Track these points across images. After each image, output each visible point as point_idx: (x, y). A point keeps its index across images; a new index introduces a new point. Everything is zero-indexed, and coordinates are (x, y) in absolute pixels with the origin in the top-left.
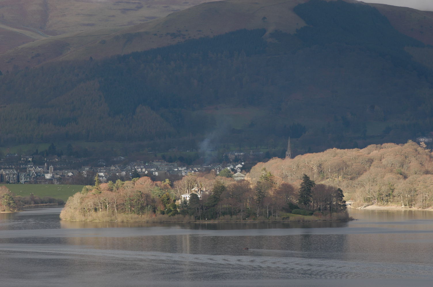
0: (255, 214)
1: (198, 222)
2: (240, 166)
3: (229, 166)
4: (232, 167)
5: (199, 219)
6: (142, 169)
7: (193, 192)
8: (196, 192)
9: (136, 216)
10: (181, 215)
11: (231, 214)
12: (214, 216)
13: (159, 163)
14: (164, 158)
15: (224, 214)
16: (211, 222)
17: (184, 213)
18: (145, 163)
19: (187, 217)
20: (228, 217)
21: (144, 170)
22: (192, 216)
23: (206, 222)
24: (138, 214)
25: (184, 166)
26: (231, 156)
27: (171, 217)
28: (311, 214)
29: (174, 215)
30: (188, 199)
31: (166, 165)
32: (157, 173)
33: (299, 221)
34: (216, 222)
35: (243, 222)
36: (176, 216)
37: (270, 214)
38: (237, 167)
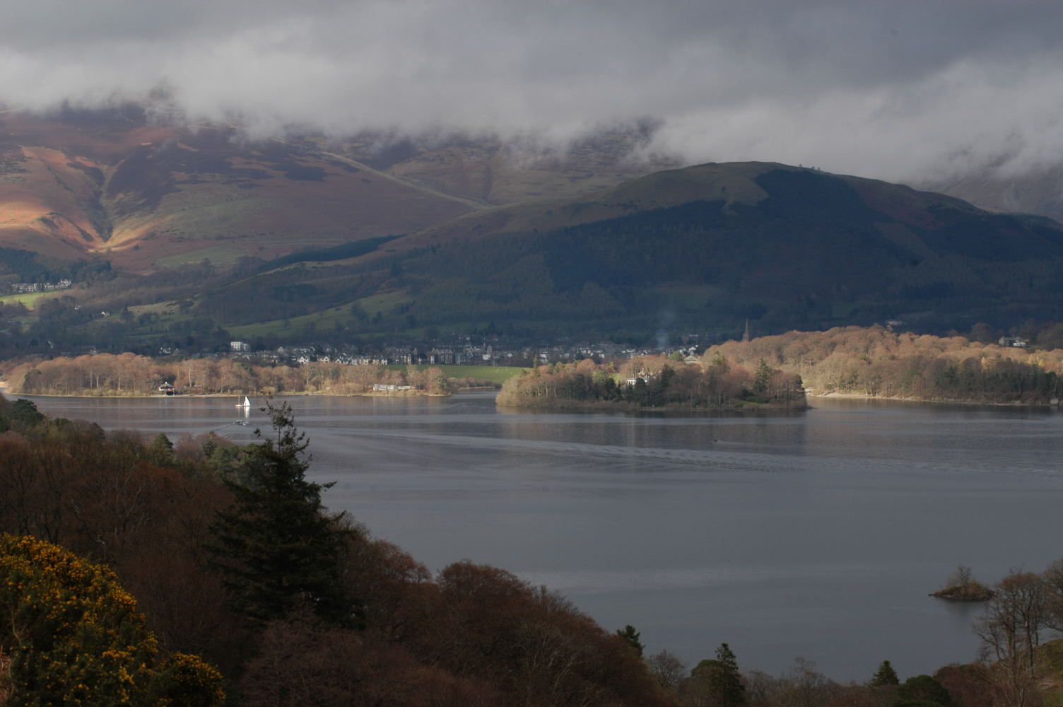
0: (706, 401)
1: (643, 410)
2: (693, 348)
3: (681, 349)
4: (685, 350)
5: (645, 406)
6: (587, 350)
7: (640, 377)
8: (643, 376)
9: (576, 401)
10: (625, 402)
11: (680, 401)
12: (661, 403)
13: (606, 345)
14: (612, 339)
15: (672, 400)
16: (658, 409)
17: (629, 399)
18: (590, 344)
19: (632, 404)
20: (676, 404)
21: (589, 352)
22: (638, 404)
23: (653, 409)
24: (580, 400)
25: (633, 348)
26: (685, 338)
27: (616, 403)
28: (767, 402)
29: (617, 401)
30: (633, 384)
31: (614, 346)
32: (602, 356)
33: (754, 409)
34: (664, 409)
35: (692, 409)
36: (621, 402)
37: (722, 401)
38: (690, 349)
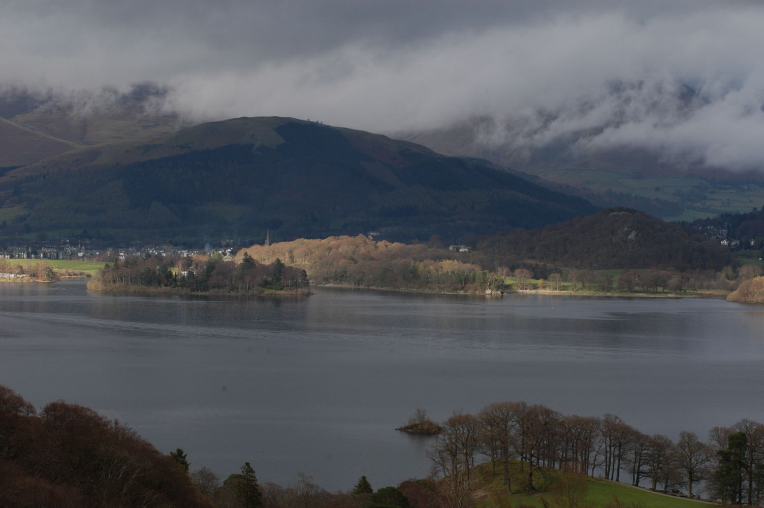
0: (238, 288)
1: (192, 294)
2: (229, 250)
3: (221, 250)
4: (223, 251)
5: (194, 291)
6: (153, 251)
7: (190, 270)
8: (193, 269)
9: (145, 287)
10: (180, 288)
11: (219, 287)
12: (206, 289)
13: (167, 247)
14: (171, 243)
15: (213, 287)
16: (203, 293)
17: (183, 286)
18: (156, 246)
19: (185, 289)
20: (216, 290)
21: (154, 252)
22: (189, 289)
23: (200, 293)
24: (147, 286)
25: (186, 249)
26: (224, 243)
28: (282, 289)
29: (174, 287)
30: (186, 275)
31: (172, 248)
32: (164, 255)
33: (272, 294)
34: (207, 294)
35: (228, 294)
36: (176, 288)
37: (249, 288)
38: (227, 251)
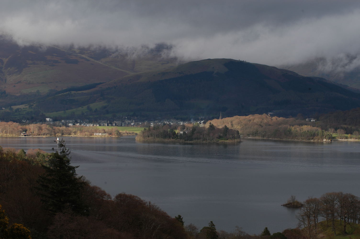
0: (207, 139)
1: (185, 142)
2: (202, 121)
3: (198, 122)
4: (200, 122)
5: (186, 141)
7: (184, 131)
8: (185, 131)
9: (163, 139)
10: (179, 139)
12: (191, 140)
13: (173, 120)
14: (175, 118)
15: (195, 139)
16: (191, 142)
17: (181, 138)
18: (168, 120)
19: (182, 140)
20: (197, 140)
21: (167, 122)
22: (184, 140)
23: (189, 142)
24: (164, 138)
25: (182, 121)
26: (200, 118)
27: (176, 140)
28: (227, 140)
29: (177, 139)
30: (182, 133)
31: (176, 121)
32: (172, 124)
33: (223, 142)
34: (192, 142)
35: (202, 142)
36: (178, 139)
37: (212, 139)
38: (201, 122)
